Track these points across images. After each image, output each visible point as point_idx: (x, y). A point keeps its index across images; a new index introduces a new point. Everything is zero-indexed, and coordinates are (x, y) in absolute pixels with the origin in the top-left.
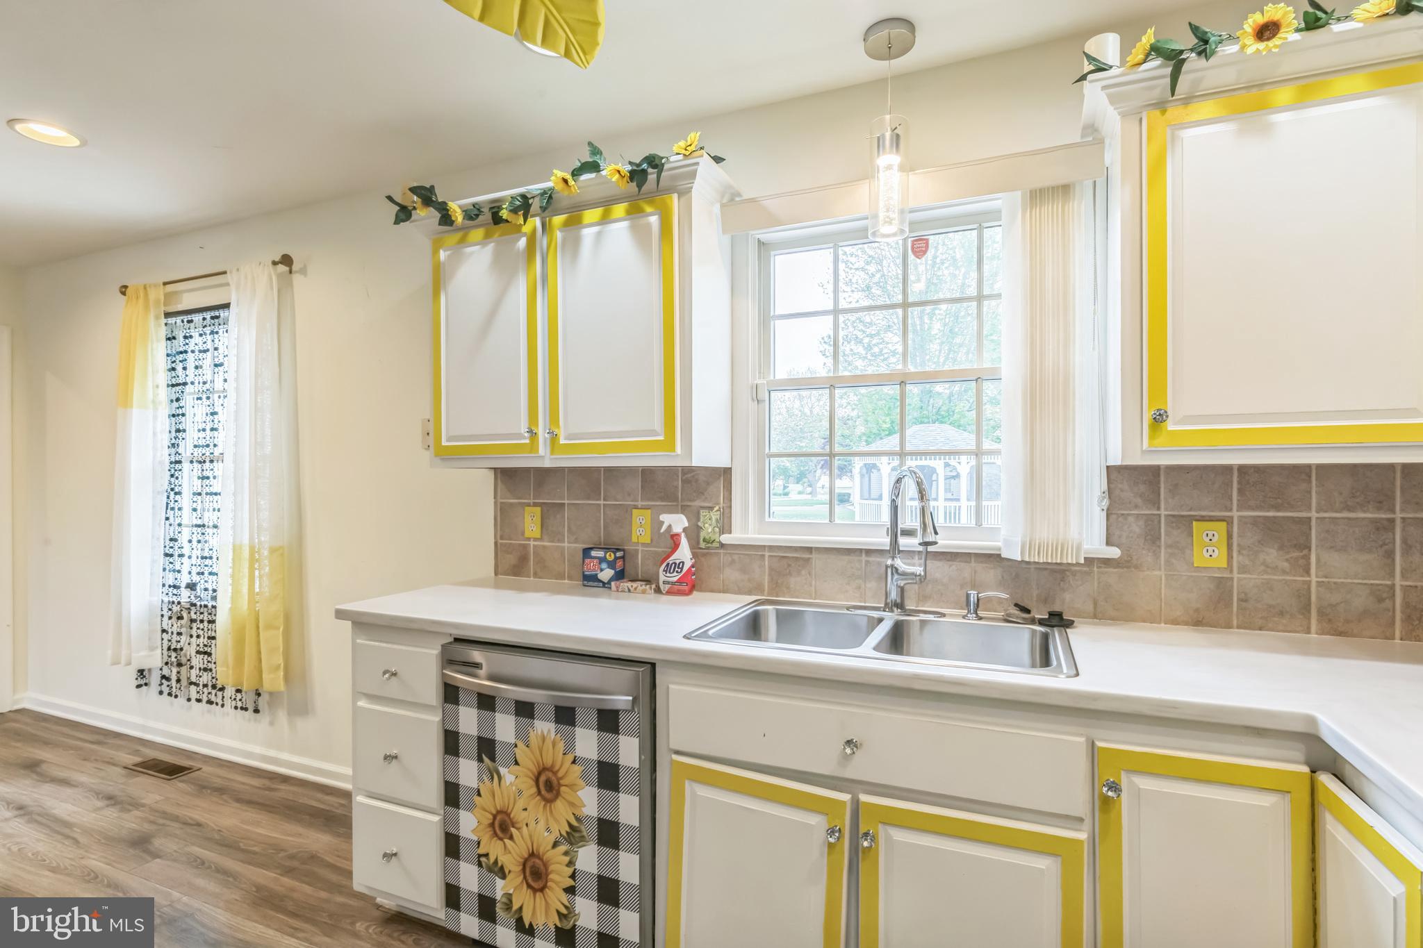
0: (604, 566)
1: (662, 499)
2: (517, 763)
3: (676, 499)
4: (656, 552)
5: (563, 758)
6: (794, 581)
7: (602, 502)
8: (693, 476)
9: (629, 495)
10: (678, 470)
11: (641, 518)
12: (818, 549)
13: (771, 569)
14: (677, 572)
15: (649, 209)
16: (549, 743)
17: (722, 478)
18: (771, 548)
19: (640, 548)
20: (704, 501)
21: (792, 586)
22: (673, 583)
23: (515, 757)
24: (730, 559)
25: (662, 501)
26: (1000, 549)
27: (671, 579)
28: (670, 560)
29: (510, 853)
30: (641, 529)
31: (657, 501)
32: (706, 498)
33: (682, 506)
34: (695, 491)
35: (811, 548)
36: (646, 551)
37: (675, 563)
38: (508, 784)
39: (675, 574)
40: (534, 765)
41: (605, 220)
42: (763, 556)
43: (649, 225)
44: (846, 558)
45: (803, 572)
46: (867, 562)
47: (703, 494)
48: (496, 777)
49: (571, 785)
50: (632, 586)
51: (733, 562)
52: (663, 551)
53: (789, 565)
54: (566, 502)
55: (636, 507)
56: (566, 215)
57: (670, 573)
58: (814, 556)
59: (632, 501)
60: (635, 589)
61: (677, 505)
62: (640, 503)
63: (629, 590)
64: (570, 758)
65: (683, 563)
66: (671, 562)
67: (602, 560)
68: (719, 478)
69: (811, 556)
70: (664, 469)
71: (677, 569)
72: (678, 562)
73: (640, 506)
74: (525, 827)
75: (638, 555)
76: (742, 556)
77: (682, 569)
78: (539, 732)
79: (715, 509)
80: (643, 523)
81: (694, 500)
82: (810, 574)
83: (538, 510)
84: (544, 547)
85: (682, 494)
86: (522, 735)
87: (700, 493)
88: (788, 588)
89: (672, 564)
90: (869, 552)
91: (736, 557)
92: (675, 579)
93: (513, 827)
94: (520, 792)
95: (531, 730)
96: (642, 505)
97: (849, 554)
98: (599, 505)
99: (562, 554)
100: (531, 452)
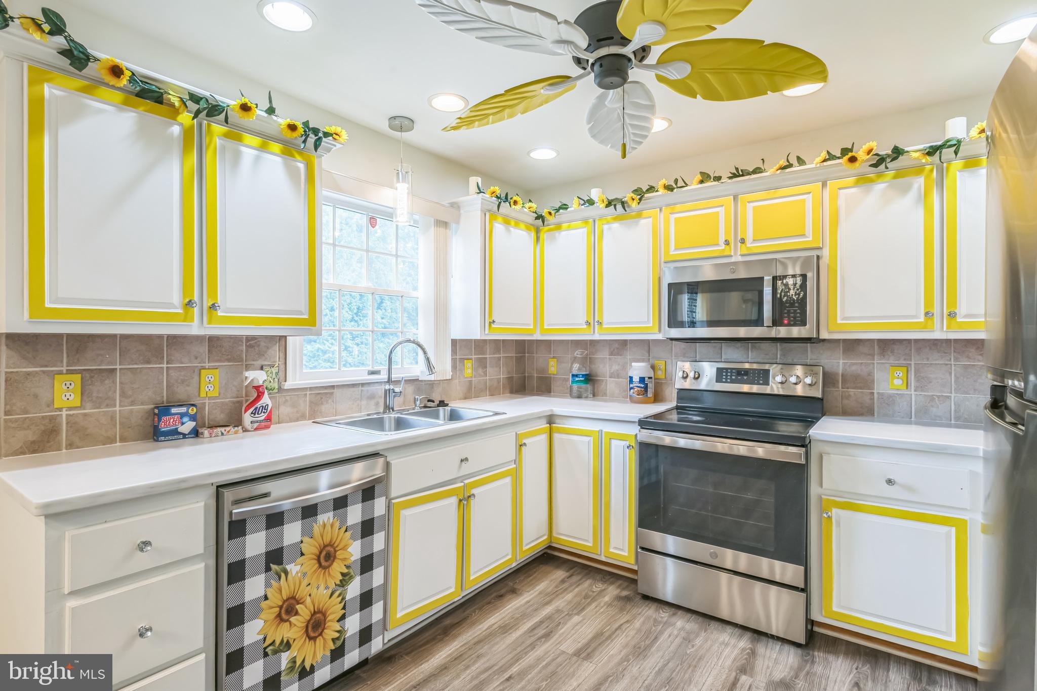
0: (185, 419)
1: (229, 360)
2: (302, 554)
3: (241, 360)
4: (223, 403)
5: (338, 532)
6: (324, 408)
7: (165, 366)
8: (256, 343)
9: (196, 358)
10: (243, 338)
11: (210, 376)
12: (338, 386)
13: (311, 402)
14: (264, 412)
15: (298, 158)
16: (328, 528)
17: (278, 344)
18: (311, 389)
19: (207, 401)
20: (265, 360)
21: (323, 411)
22: (261, 421)
23: (301, 551)
24: (284, 399)
25: (229, 362)
26: (418, 377)
27: (259, 419)
28: (258, 405)
29: (295, 625)
30: (210, 386)
31: (224, 362)
32: (266, 358)
33: (246, 365)
34: (257, 354)
35: (334, 386)
36: (213, 403)
37: (263, 406)
38: (294, 574)
39: (263, 414)
40: (317, 548)
41: (263, 148)
42: (306, 394)
43: (298, 169)
44: (352, 389)
45: (330, 401)
46: (362, 390)
47: (264, 355)
48: (283, 575)
49: (344, 547)
50: (225, 430)
51: (286, 401)
52: (229, 401)
53: (321, 398)
54: (118, 367)
55: (204, 368)
56: (227, 128)
57: (258, 414)
58: (335, 390)
59: (200, 363)
60: (228, 432)
61: (242, 365)
62: (207, 365)
63: (222, 434)
64: (344, 529)
65: (268, 405)
66: (259, 406)
67: (182, 415)
68: (276, 344)
69: (333, 391)
70: (230, 337)
71: (263, 411)
72: (264, 405)
73: (207, 367)
74: (308, 597)
75: (205, 408)
76: (292, 396)
77: (267, 410)
78: (321, 523)
79: (276, 366)
80: (212, 380)
81: (256, 360)
82: (333, 401)
83: (78, 377)
84: (85, 415)
85: (246, 356)
86: (307, 532)
87: (261, 355)
88: (321, 412)
89: (260, 407)
90: (363, 385)
91: (288, 398)
92: (263, 418)
93: (298, 603)
94: (305, 574)
95: (314, 524)
96: (209, 366)
97: (353, 387)
98: (162, 368)
99: (113, 418)
100: (184, 321)
